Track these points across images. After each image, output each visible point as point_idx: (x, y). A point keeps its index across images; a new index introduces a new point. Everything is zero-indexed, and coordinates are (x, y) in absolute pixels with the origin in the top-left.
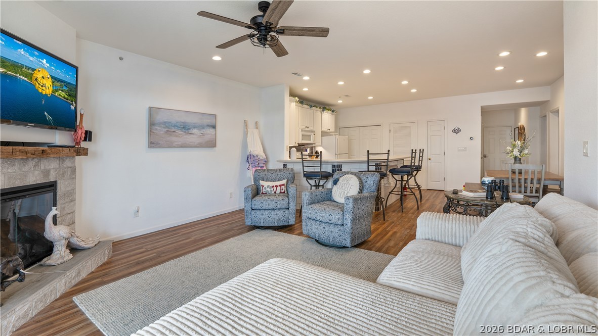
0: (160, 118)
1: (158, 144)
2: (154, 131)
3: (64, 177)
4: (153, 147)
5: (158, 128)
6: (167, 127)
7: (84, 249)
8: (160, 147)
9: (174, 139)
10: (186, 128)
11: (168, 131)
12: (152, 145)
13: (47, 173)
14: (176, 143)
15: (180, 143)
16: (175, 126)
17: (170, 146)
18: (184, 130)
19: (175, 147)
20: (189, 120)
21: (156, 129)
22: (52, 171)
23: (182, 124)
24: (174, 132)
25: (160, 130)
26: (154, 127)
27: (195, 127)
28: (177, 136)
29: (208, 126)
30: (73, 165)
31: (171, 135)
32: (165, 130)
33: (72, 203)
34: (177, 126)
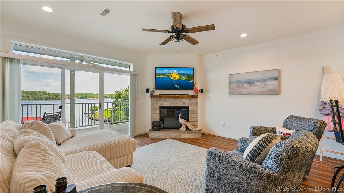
0: (234, 79)
1: (233, 93)
2: (231, 87)
3: (191, 105)
4: (231, 95)
5: (233, 85)
6: (238, 84)
7: (191, 130)
8: (234, 95)
9: (242, 90)
10: (250, 83)
11: (238, 86)
12: (230, 94)
13: (184, 103)
14: (244, 92)
15: (246, 92)
16: (243, 82)
17: (240, 94)
18: (249, 84)
19: (243, 95)
20: (253, 77)
21: (232, 85)
22: (186, 103)
23: (248, 80)
24: (242, 86)
25: (234, 86)
26: (231, 85)
27: (257, 81)
28: (244, 88)
29: (270, 79)
30: (196, 101)
31: (240, 88)
32: (237, 85)
33: (196, 114)
34: (244, 82)
